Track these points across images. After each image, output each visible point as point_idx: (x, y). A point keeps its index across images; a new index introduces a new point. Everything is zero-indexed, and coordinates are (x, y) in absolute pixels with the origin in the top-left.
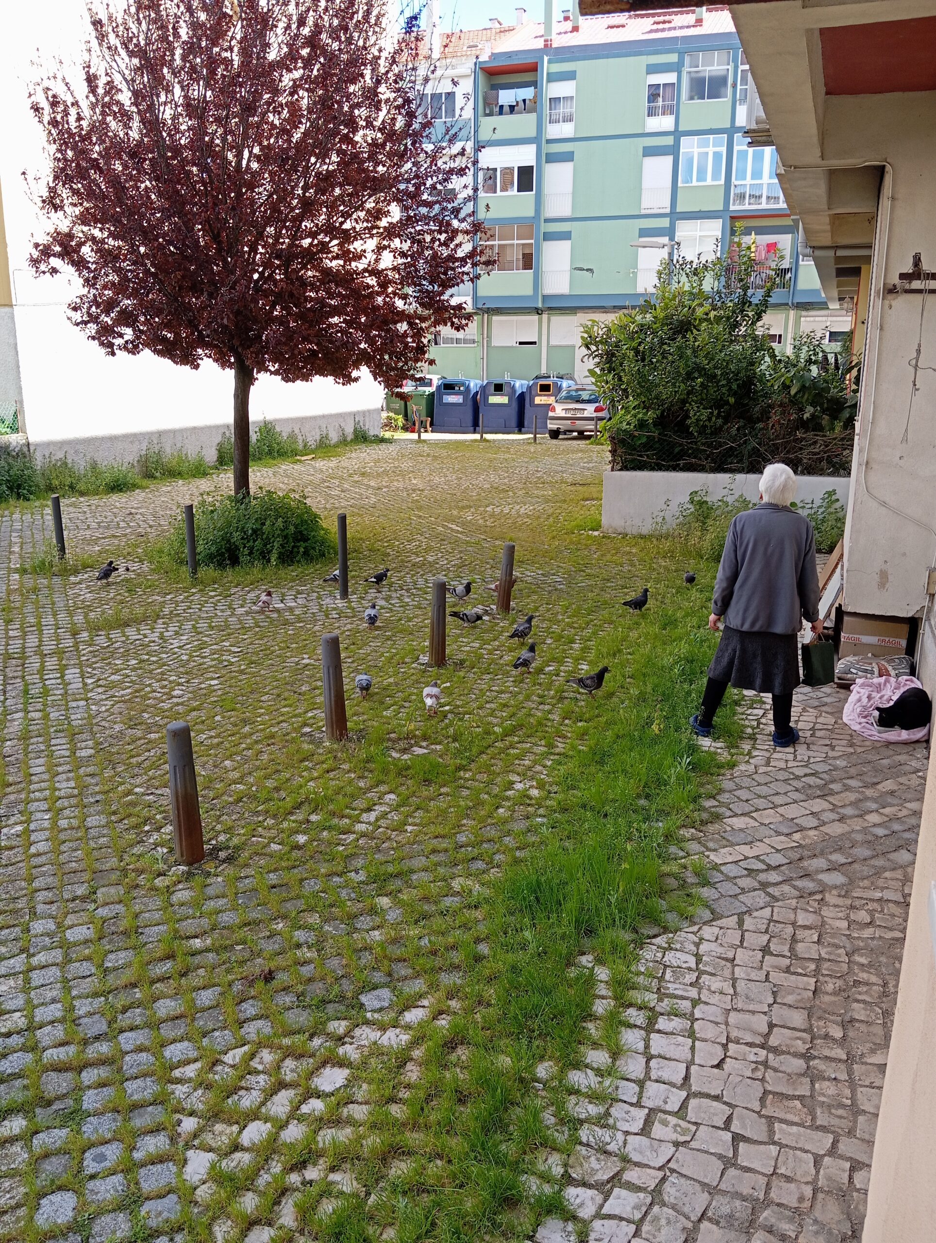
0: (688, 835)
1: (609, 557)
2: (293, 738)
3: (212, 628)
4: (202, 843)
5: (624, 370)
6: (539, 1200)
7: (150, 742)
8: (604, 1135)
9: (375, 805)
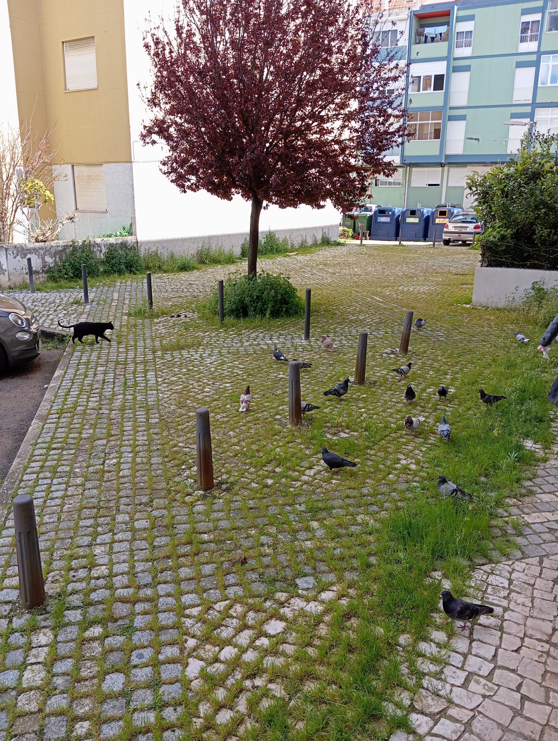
0: (511, 503)
1: (475, 321)
2: (270, 421)
3: (229, 353)
4: (213, 479)
5: (494, 203)
6: (393, 718)
7: (189, 417)
8: (439, 685)
9: (314, 465)
